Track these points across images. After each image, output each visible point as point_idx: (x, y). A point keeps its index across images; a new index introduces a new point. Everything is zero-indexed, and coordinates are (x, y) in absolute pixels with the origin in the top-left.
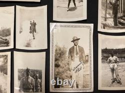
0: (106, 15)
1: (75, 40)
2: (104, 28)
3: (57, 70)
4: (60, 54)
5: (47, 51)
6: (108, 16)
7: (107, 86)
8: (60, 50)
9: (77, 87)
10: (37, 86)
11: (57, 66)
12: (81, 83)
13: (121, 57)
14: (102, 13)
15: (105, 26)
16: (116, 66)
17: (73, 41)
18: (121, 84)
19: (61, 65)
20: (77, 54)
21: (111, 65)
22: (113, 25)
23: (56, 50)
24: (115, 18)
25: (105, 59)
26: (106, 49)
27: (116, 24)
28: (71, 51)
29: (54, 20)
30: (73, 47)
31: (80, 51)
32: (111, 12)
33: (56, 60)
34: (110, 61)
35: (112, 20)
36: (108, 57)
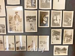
2: (27, 7)
3: (10, 25)
6: (29, 2)
9: (18, 31)
10: (3, 31)
13: (34, 20)
20: (17, 18)
26: (28, 16)
27: (32, 6)
35: (31, 4)
36: (29, 19)
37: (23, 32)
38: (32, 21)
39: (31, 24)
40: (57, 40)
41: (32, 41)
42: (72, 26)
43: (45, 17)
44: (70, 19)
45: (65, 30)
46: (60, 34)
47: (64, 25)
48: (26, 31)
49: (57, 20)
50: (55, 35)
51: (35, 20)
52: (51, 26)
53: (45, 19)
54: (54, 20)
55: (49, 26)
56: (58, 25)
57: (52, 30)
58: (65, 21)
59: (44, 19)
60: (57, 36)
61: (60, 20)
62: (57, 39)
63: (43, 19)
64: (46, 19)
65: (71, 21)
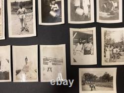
7: (17, 34)
18: (28, 32)
21: (20, 16)
25: (14, 11)
26: (16, 2)
34: (19, 13)
36: (17, 9)
37: (4, 38)
38: (24, 13)
39: (22, 20)
40: (85, 54)
41: (26, 59)
42: (120, 20)
43: (53, 2)
45: (103, 30)
46: (92, 39)
47: (101, 18)
48: (11, 35)
49: (82, 7)
50: (80, 43)
51: (32, 8)
52: (70, 22)
54: (76, 8)
55: (63, 22)
56: (87, 18)
57: (72, 30)
58: (103, 9)
59: (53, 6)
60: (86, 45)
61: (89, 7)
62: (87, 52)
63: (50, 7)
64: (56, 5)
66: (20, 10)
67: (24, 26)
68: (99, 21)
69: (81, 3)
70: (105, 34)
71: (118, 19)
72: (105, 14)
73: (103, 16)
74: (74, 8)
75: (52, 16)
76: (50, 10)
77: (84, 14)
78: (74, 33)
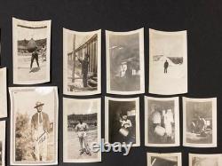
0: (73, 75)
1: (38, 106)
2: (71, 90)
4: (22, 123)
5: (7, 120)
6: (76, 76)
7: (75, 158)
8: (22, 117)
9: (41, 159)
11: (18, 136)
12: (44, 155)
14: (68, 73)
15: (72, 88)
16: (85, 135)
17: (36, 107)
18: (90, 155)
19: (23, 135)
20: (41, 122)
21: (80, 134)
22: (82, 86)
23: (17, 118)
24: (85, 78)
25: (72, 126)
26: (74, 115)
28: (35, 119)
29: (14, 83)
30: (37, 114)
31: (44, 118)
32: (80, 71)
33: (17, 129)
34: (79, 129)
35: (81, 80)
36: (76, 124)
37: (56, 163)
38: (85, 130)
39: (82, 139)
42: (214, 144)
43: (125, 117)
44: (207, 123)
45: (191, 156)
47: (189, 140)
49: (163, 125)
51: (96, 124)
52: (147, 144)
53: (126, 123)
54: (155, 125)
55: (138, 144)
56: (169, 140)
57: (150, 155)
58: (191, 129)
59: (124, 122)
61: (173, 125)
63: (120, 123)
65: (210, 127)
66: (79, 125)
67: (84, 147)
68: (185, 144)
69: (162, 120)
70: (194, 162)
71: (211, 142)
72: (194, 136)
73: (191, 138)
74: (153, 126)
75: (122, 136)
76: (120, 127)
77: (165, 134)
78: (152, 159)
